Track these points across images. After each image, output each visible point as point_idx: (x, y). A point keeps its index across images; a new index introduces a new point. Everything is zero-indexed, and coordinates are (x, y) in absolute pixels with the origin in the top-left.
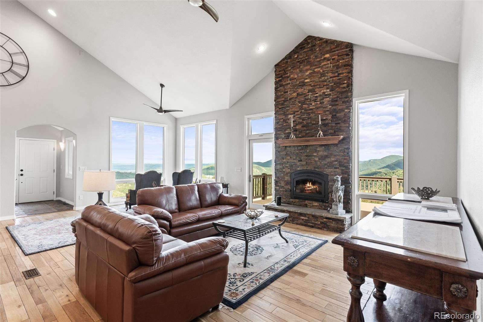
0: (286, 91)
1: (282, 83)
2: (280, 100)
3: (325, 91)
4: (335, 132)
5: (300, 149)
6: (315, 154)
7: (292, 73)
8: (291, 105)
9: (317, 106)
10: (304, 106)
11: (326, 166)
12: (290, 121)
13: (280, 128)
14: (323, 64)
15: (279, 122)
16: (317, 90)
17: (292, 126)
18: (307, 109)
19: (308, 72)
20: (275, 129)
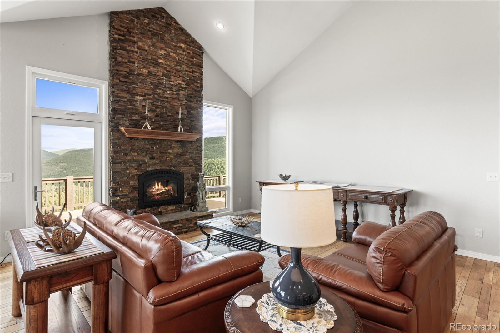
0: (131, 60)
2: (121, 69)
3: (181, 82)
4: (190, 128)
6: (170, 151)
7: (141, 40)
8: (140, 83)
9: (173, 96)
10: (157, 90)
11: (181, 164)
12: (138, 104)
13: (122, 110)
14: (178, 51)
15: (120, 101)
16: (172, 77)
17: (147, 112)
18: (162, 95)
19: (162, 52)
20: (112, 111)
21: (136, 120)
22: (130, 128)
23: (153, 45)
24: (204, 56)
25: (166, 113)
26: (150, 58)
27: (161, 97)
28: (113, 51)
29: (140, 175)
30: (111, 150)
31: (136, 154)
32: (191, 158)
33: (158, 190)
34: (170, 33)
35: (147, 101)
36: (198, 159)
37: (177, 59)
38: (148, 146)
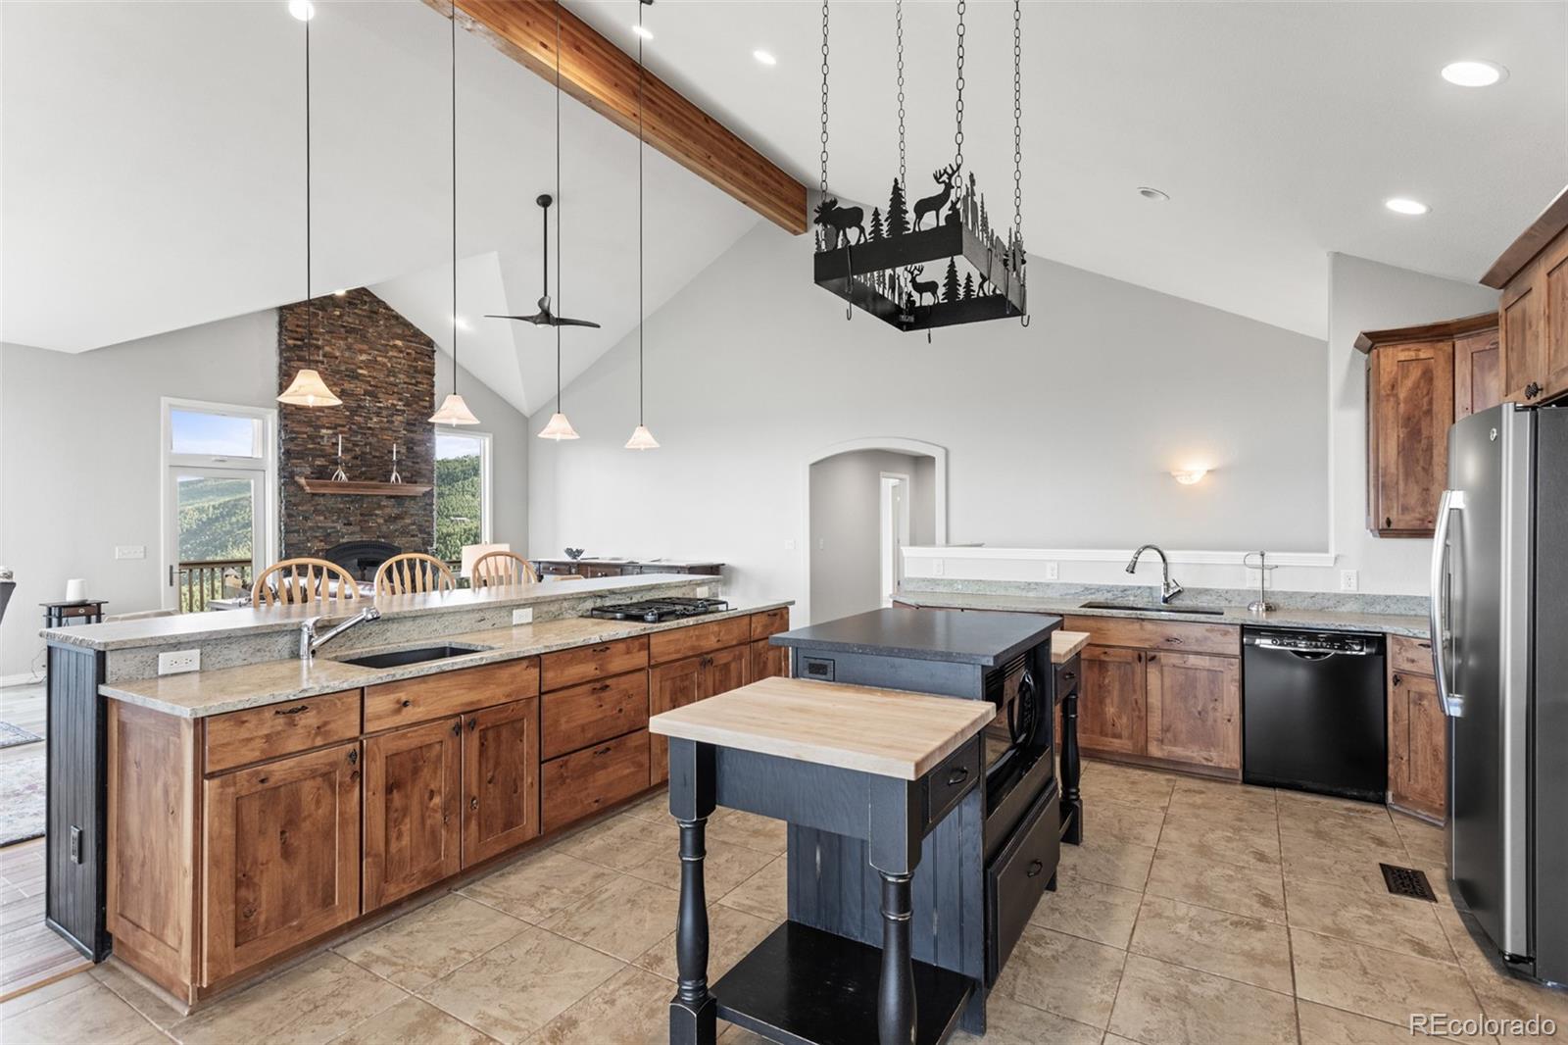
1: (302, 353)
3: (395, 402)
4: (412, 476)
5: (347, 502)
6: (377, 512)
7: (328, 342)
9: (382, 425)
10: (355, 418)
11: (397, 533)
12: (325, 442)
13: (298, 452)
14: (391, 353)
15: (295, 438)
16: (380, 395)
17: (340, 454)
18: (363, 425)
19: (364, 357)
20: (284, 454)
21: (323, 466)
22: (313, 478)
23: (349, 348)
24: (436, 356)
25: (370, 453)
26: (343, 368)
27: (361, 428)
28: (286, 365)
29: (327, 550)
30: (283, 511)
31: (322, 518)
32: (413, 524)
34: (377, 326)
35: (340, 436)
36: (427, 524)
37: (389, 365)
38: (342, 506)
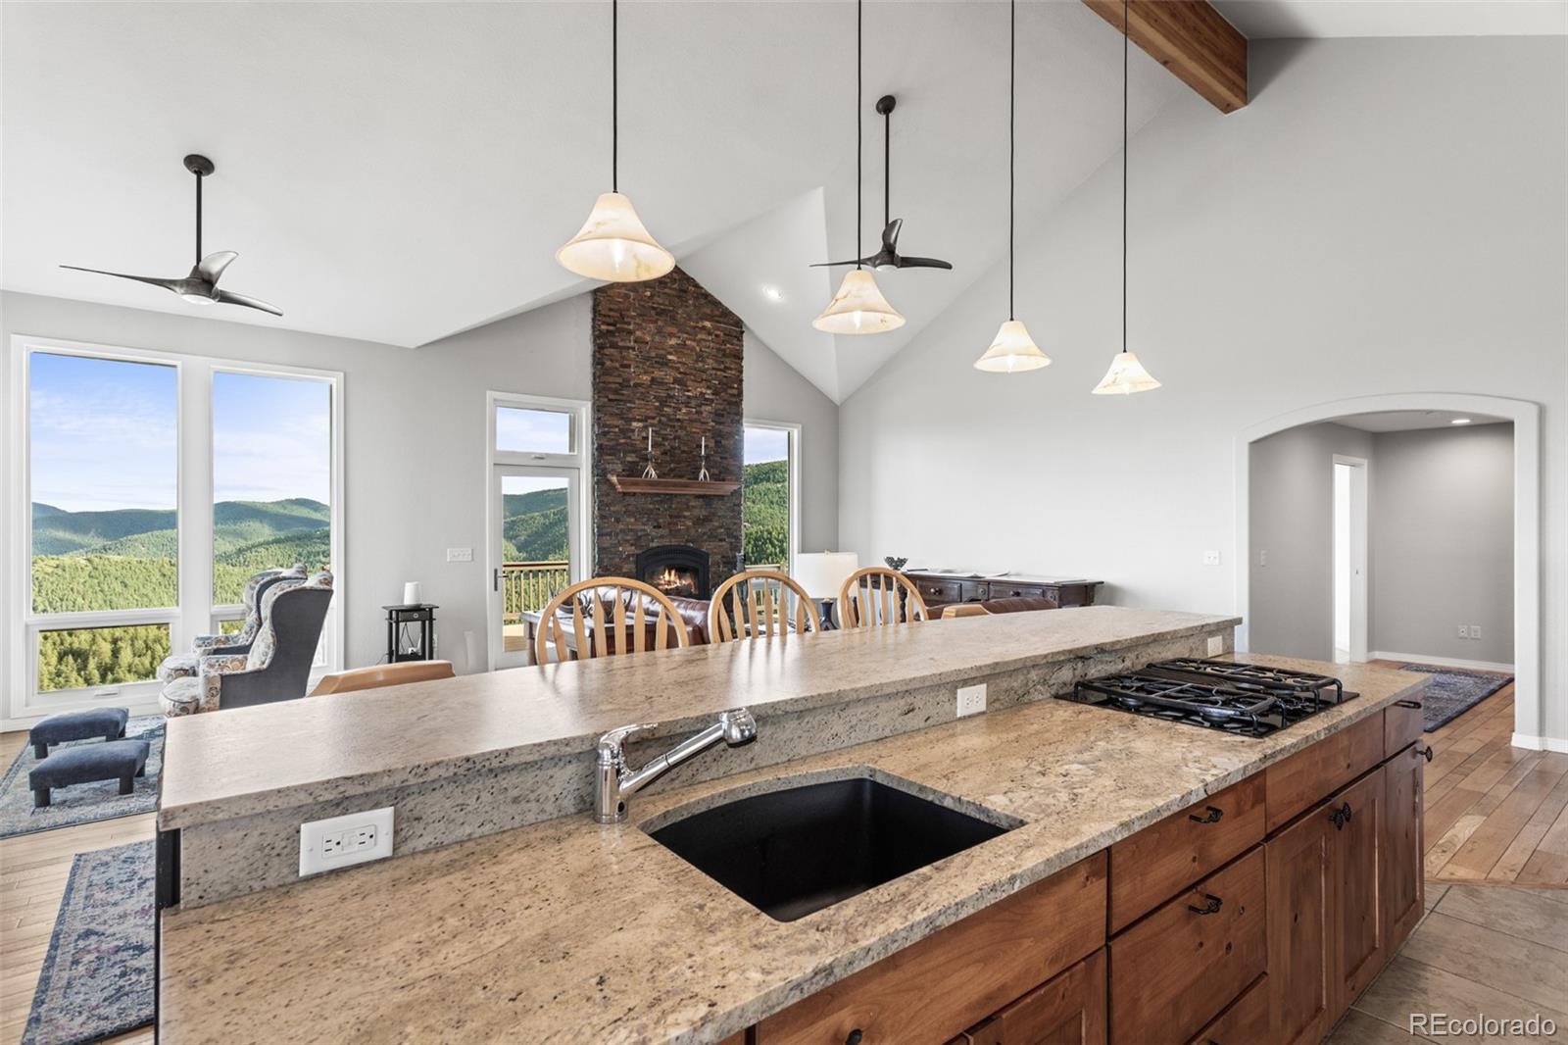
0: (625, 362)
1: (615, 340)
2: (611, 379)
3: (704, 391)
4: (720, 472)
5: (657, 501)
6: (686, 514)
7: (640, 327)
8: (638, 399)
9: (691, 416)
10: (665, 409)
11: (705, 537)
12: (635, 436)
13: (612, 448)
14: (699, 336)
15: (609, 432)
16: (689, 383)
17: (650, 449)
18: (672, 417)
19: (673, 342)
20: (597, 449)
21: (634, 462)
22: (624, 476)
23: (659, 331)
24: (745, 337)
25: (679, 447)
26: (653, 355)
27: (670, 420)
28: (599, 352)
29: (638, 555)
30: (596, 512)
31: (633, 520)
32: (721, 527)
33: (669, 583)
34: (687, 307)
35: (650, 430)
36: (735, 527)
37: (698, 349)
38: (651, 506)
